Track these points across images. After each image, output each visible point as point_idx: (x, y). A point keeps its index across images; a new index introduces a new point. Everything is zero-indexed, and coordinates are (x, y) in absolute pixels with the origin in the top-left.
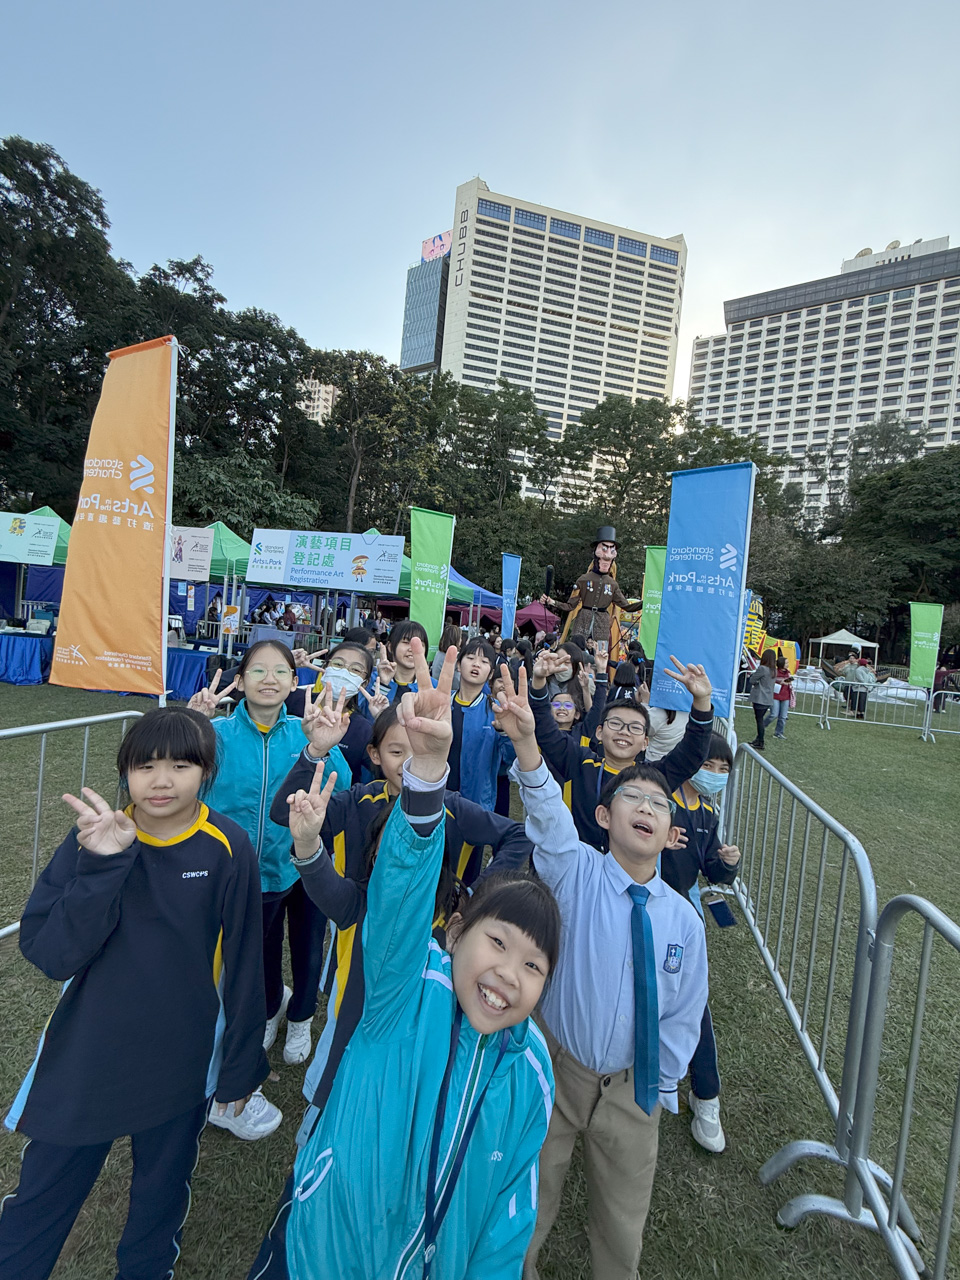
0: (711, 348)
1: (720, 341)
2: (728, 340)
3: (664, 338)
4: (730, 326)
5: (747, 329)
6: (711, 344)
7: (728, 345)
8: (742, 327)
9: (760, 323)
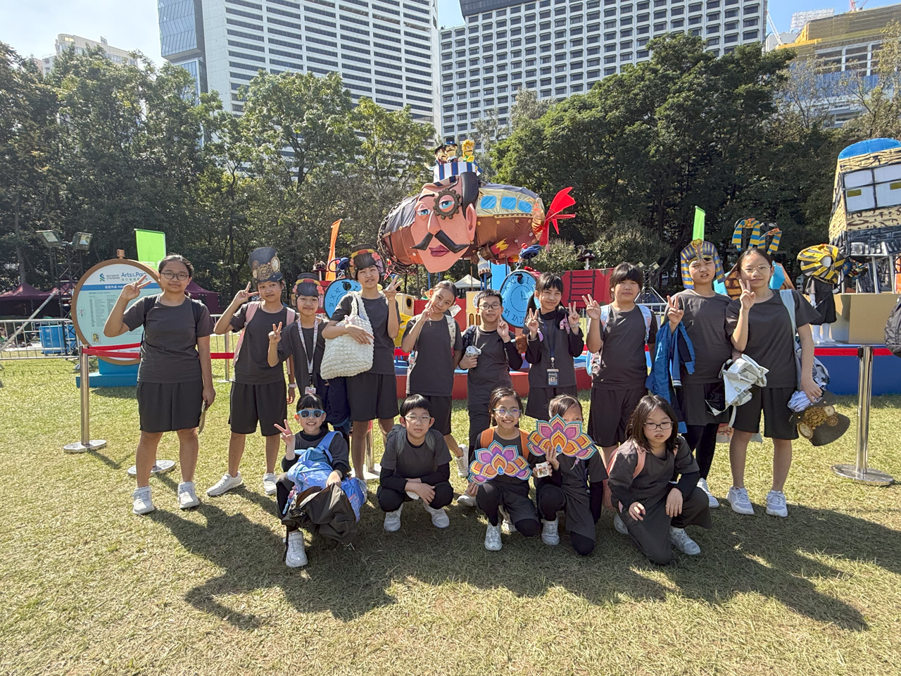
0: (454, 38)
1: (460, 32)
2: (467, 31)
3: (424, 29)
4: (467, 18)
5: (481, 22)
6: (454, 34)
7: (467, 36)
8: (476, 19)
9: (490, 16)
